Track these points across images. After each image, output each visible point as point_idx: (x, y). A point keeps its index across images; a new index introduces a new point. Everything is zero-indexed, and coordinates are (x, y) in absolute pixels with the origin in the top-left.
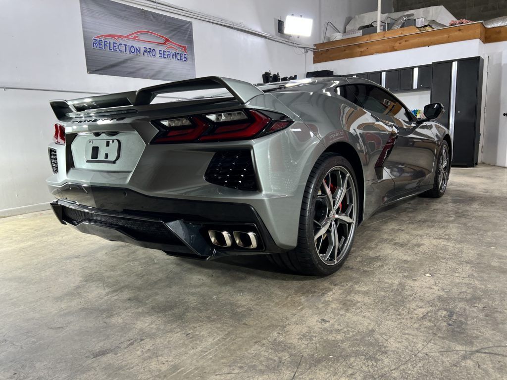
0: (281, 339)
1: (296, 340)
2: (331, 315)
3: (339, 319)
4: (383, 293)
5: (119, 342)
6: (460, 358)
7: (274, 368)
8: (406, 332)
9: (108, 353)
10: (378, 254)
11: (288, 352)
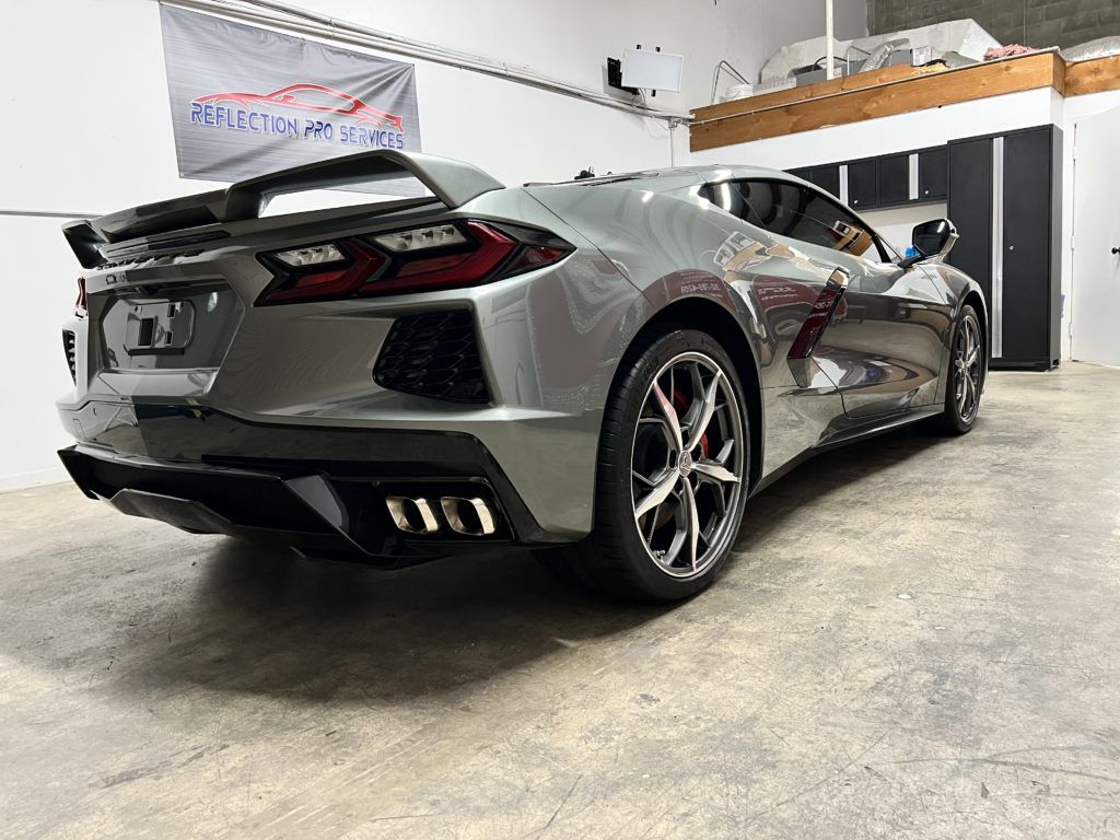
0: (542, 738)
1: (573, 742)
2: (667, 687)
3: (684, 693)
4: (793, 637)
5: (171, 753)
6: (945, 774)
7: (509, 804)
8: (831, 719)
9: (140, 777)
10: (798, 555)
11: (549, 769)
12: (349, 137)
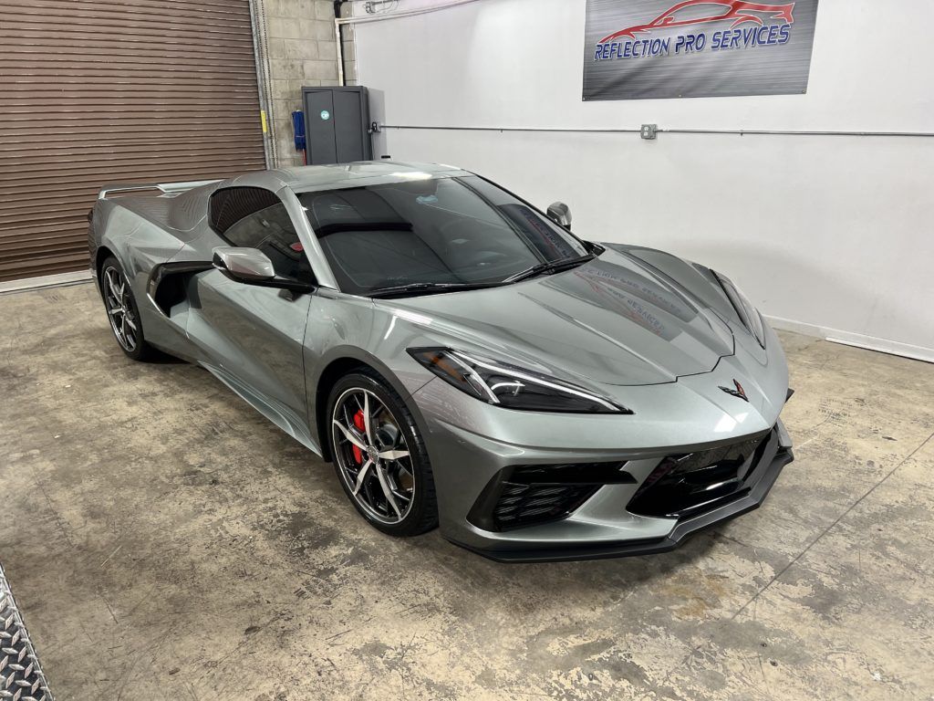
12: (720, 43)
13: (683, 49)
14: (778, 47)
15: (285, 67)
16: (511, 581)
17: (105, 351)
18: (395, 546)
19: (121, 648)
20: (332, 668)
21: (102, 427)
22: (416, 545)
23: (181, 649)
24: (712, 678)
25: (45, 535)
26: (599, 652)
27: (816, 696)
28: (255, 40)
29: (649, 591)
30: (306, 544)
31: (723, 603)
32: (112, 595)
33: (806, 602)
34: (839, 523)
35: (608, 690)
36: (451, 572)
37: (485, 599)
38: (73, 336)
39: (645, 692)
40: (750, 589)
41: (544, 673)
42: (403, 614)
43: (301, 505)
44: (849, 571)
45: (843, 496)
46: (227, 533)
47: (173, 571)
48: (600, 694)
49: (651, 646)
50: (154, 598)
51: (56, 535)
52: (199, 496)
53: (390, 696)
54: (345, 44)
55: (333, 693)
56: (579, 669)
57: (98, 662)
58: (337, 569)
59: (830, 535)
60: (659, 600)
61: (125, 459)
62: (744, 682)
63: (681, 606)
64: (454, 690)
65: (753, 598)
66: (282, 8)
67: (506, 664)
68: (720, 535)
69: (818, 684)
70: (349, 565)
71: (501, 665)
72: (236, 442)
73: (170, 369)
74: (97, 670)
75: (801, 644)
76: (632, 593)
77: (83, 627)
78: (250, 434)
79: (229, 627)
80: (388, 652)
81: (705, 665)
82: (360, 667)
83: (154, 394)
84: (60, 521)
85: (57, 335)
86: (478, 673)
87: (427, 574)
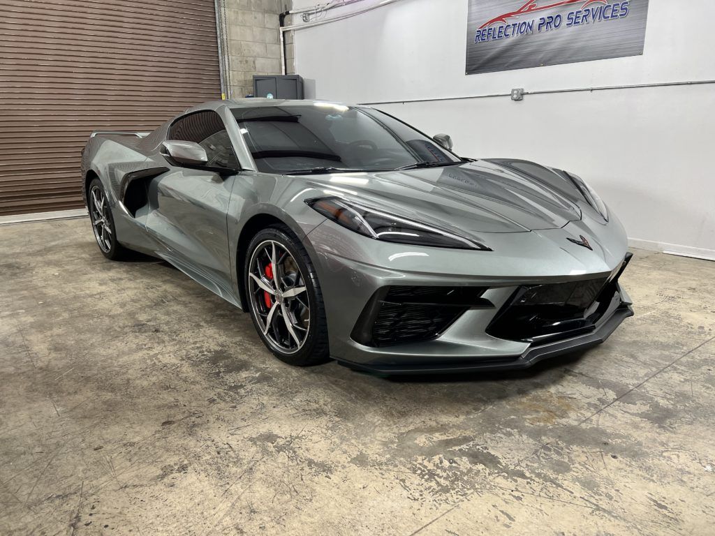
12: (573, 19)
13: (544, 28)
14: (620, 19)
15: (241, 62)
16: (389, 396)
17: (90, 255)
18: (294, 372)
19: (58, 433)
20: (230, 450)
21: (76, 298)
22: (313, 372)
23: (107, 434)
24: (558, 465)
25: (16, 361)
26: (460, 445)
27: (653, 481)
28: (219, 41)
29: (506, 405)
30: (222, 370)
31: (570, 415)
32: (59, 398)
33: (643, 415)
34: (673, 365)
35: (465, 471)
36: (339, 390)
37: (365, 407)
38: (67, 246)
39: (498, 473)
40: (595, 406)
41: (410, 457)
42: (296, 415)
43: (222, 346)
44: (683, 396)
45: (678, 348)
46: (160, 362)
47: (111, 384)
48: (459, 473)
49: (505, 442)
50: (93, 401)
51: (25, 361)
52: (143, 339)
53: (275, 469)
54: (287, 46)
55: (228, 466)
56: (441, 456)
57: (38, 440)
58: (245, 386)
59: (666, 372)
60: (515, 411)
61: (90, 316)
62: (587, 469)
63: (534, 416)
64: (331, 467)
65: (597, 413)
66: (240, 18)
67: (378, 451)
68: (569, 371)
69: (654, 472)
70: (255, 383)
71: (374, 450)
72: (178, 307)
73: (136, 265)
74: (35, 446)
75: (640, 444)
76: (491, 407)
77: (31, 418)
78: (190, 303)
79: (149, 420)
80: (278, 440)
81: (553, 456)
82: (254, 449)
83: (121, 279)
84: (30, 352)
85: (56, 245)
86: (353, 456)
87: (319, 390)
